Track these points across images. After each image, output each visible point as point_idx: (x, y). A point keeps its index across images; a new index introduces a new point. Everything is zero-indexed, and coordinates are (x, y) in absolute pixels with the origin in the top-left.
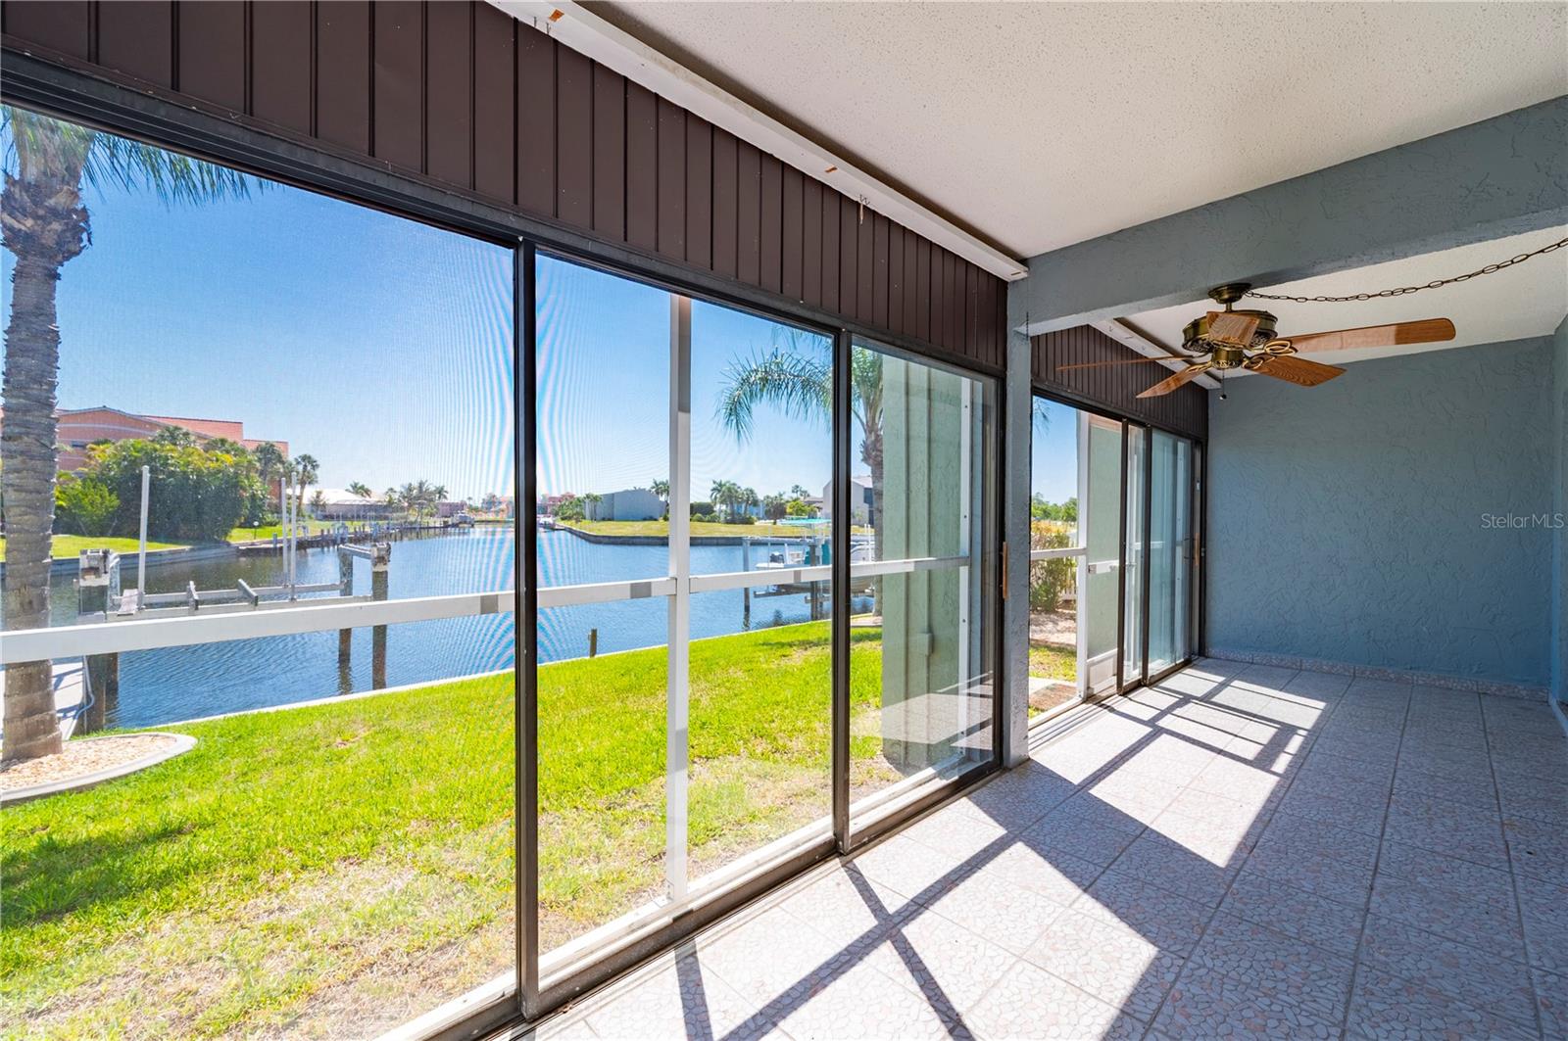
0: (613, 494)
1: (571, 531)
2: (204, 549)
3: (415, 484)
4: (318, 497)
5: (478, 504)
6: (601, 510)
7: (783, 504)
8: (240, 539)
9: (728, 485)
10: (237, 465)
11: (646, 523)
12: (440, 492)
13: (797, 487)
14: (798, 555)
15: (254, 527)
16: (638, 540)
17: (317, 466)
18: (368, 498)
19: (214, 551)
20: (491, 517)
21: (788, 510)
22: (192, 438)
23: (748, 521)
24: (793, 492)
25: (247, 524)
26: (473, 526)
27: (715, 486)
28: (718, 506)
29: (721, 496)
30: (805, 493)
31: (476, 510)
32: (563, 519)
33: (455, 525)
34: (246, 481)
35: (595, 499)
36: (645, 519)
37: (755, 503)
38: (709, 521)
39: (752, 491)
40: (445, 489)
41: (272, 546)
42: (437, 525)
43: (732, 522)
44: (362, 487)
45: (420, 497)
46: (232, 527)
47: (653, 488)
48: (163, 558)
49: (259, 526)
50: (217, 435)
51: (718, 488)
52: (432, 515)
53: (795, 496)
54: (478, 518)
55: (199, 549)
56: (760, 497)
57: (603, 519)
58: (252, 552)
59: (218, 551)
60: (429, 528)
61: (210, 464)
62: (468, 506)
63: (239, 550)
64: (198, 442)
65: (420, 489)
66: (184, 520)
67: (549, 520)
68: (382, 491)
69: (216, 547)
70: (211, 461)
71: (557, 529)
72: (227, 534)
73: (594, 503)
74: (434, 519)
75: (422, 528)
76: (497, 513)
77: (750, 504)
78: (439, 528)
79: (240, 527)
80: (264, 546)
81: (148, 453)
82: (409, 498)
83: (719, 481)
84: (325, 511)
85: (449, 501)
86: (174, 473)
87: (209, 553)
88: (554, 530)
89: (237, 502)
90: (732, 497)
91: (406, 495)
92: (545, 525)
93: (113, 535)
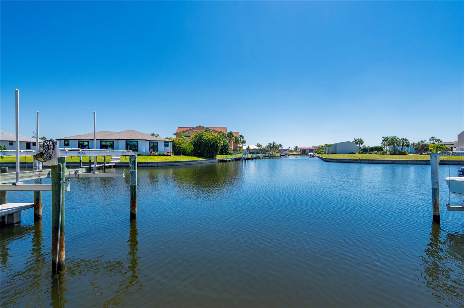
0: (336, 144)
1: (319, 157)
2: (209, 160)
3: (272, 143)
4: (248, 147)
5: (293, 149)
6: (331, 150)
7: (426, 146)
8: (219, 157)
9: (391, 138)
10: (218, 136)
11: (351, 154)
12: (280, 145)
13: (433, 138)
15: (223, 154)
17: (244, 138)
18: (261, 148)
19: (212, 161)
20: (295, 153)
21: (430, 148)
23: (404, 154)
24: (430, 140)
25: (221, 153)
26: (289, 156)
27: (383, 139)
28: (386, 147)
29: (387, 143)
30: (439, 141)
31: (291, 151)
32: (318, 154)
33: (283, 156)
34: (219, 141)
35: (329, 146)
36: (350, 153)
37: (408, 146)
38: (380, 154)
39: (406, 140)
40: (282, 145)
41: (226, 160)
42: (278, 155)
43: (394, 154)
44: (260, 145)
45: (273, 147)
46: (217, 154)
47: (354, 142)
48: (198, 162)
49: (225, 154)
50: (219, 130)
51: (385, 140)
52: (278, 153)
53: (432, 142)
54: (290, 154)
55: (208, 160)
56: (411, 143)
57: (332, 153)
58: (222, 161)
59: (213, 161)
60: (275, 156)
61: (212, 137)
62: (289, 150)
63: (219, 161)
64: (213, 131)
65: (273, 144)
66: (206, 152)
67: (312, 154)
68: (264, 145)
69: (213, 160)
70: (212, 136)
71: (315, 157)
72: (216, 156)
73: (329, 147)
74: (278, 154)
75: (273, 156)
76: (297, 152)
77: (405, 146)
78: (279, 156)
79: (219, 154)
80: (225, 160)
81: (200, 135)
82: (270, 147)
83: (385, 136)
84: (250, 151)
85: (283, 149)
86: (204, 139)
87: (211, 162)
88: (314, 157)
89: (217, 147)
90: (395, 143)
91: (270, 146)
92: (310, 155)
93: (193, 156)
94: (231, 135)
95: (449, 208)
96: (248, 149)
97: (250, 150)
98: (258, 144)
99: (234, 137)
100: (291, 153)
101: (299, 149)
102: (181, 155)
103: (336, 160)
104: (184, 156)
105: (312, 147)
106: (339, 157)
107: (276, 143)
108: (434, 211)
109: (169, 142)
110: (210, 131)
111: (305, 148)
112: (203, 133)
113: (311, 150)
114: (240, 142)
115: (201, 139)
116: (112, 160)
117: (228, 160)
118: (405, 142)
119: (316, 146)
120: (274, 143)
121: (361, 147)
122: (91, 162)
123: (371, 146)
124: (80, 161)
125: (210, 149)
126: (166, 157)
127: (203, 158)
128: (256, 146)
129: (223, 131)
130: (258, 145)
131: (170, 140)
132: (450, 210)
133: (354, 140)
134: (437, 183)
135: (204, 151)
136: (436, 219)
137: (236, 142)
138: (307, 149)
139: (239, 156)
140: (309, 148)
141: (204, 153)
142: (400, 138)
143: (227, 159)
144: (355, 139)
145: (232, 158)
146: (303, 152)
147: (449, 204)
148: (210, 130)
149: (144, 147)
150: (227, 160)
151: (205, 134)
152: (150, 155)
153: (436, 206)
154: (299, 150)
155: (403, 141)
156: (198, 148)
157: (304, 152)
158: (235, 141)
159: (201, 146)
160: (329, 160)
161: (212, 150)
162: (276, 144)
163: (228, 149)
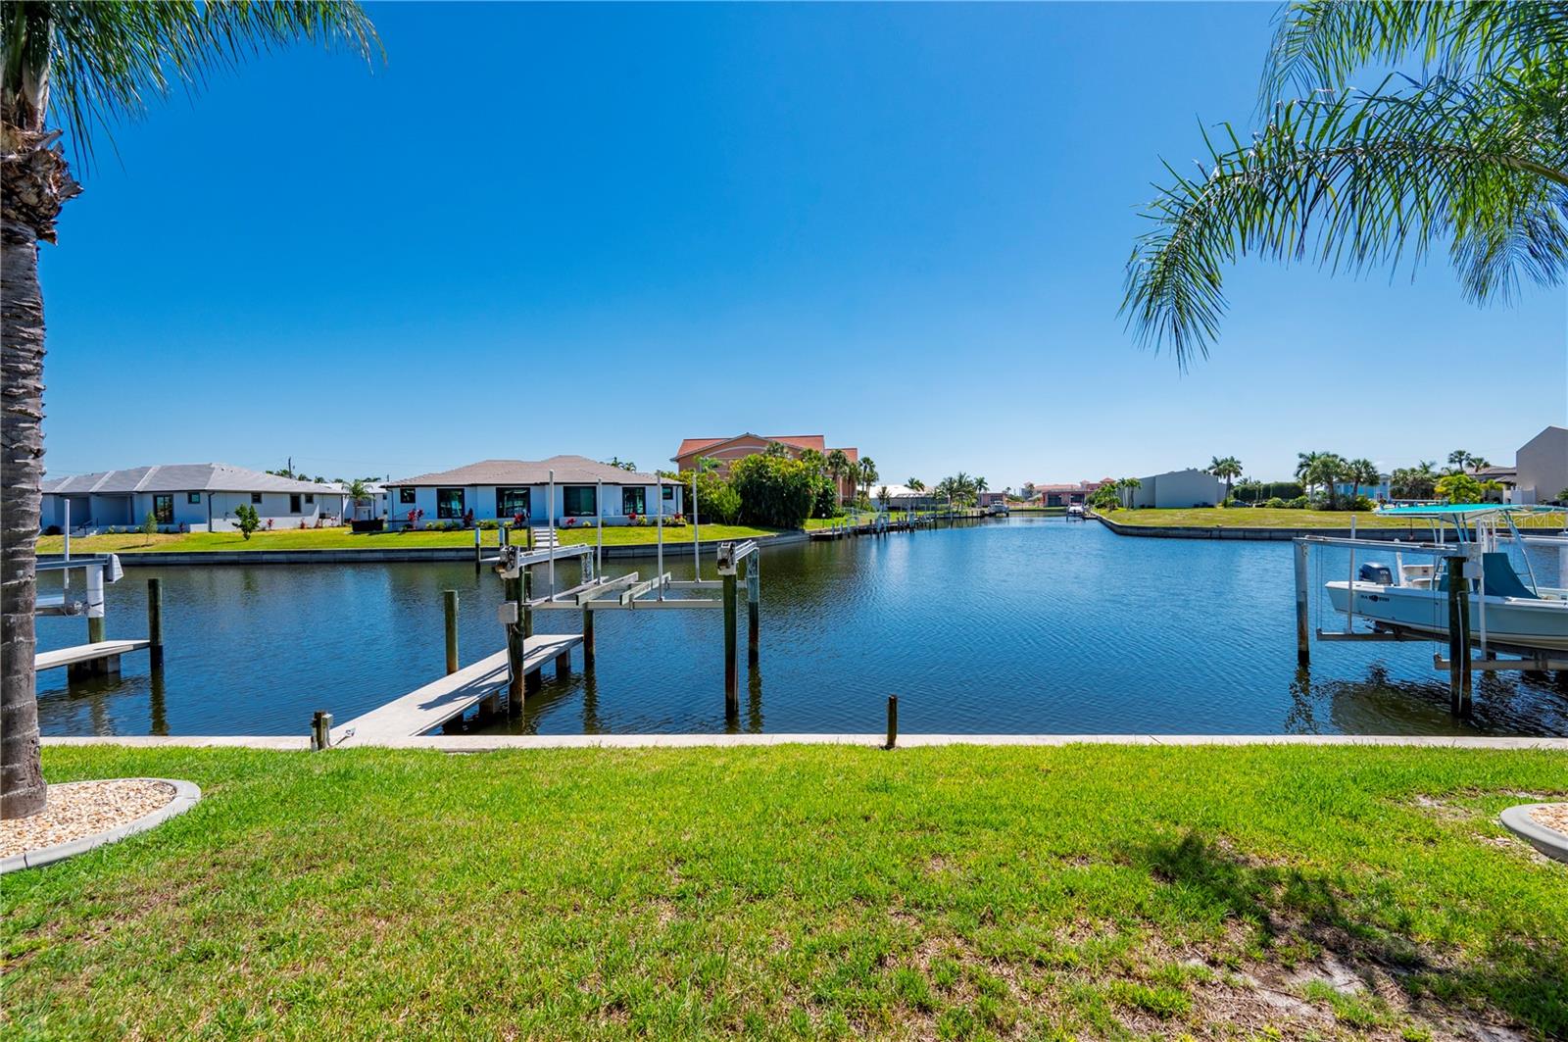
0: (1154, 478)
1: (1102, 521)
2: (787, 535)
3: (956, 477)
4: (884, 492)
5: (1018, 493)
6: (1140, 496)
7: (1429, 480)
8: (812, 527)
9: (1322, 458)
10: (807, 469)
11: (1197, 510)
12: (981, 483)
13: (1461, 453)
14: (1425, 571)
15: (822, 518)
16: (1174, 532)
17: (874, 466)
18: (921, 492)
19: (793, 537)
20: (1026, 506)
21: (1439, 488)
22: (785, 450)
23: (1361, 507)
24: (1452, 461)
25: (817, 515)
26: (1008, 515)
27: (1302, 460)
28: (1309, 487)
29: (1311, 474)
30: (1478, 463)
31: (1013, 499)
32: (1098, 507)
33: (991, 515)
34: (812, 482)
35: (1132, 484)
36: (1196, 506)
37: (1373, 480)
38: (1292, 507)
39: (1366, 464)
40: (985, 481)
41: (831, 533)
42: (975, 515)
43: (1331, 508)
44: (917, 483)
45: (959, 489)
46: (806, 517)
49: (825, 518)
50: (806, 448)
51: (1307, 462)
52: (973, 506)
53: (1455, 467)
54: (1012, 507)
55: (783, 536)
57: (1143, 507)
58: (820, 538)
59: (797, 537)
60: (967, 517)
61: (791, 469)
62: (1006, 495)
63: (811, 536)
64: (790, 453)
65: (960, 482)
66: (777, 513)
67: (1079, 508)
68: (931, 484)
69: (796, 534)
70: (792, 466)
71: (1088, 519)
72: (802, 523)
73: (1131, 489)
74: (973, 509)
75: (960, 518)
76: (1034, 502)
77: (1363, 483)
78: (977, 517)
79: (812, 517)
80: (827, 533)
81: (757, 464)
82: (951, 490)
83: (1308, 453)
84: (888, 503)
85: (988, 492)
86: (770, 477)
87: (791, 539)
88: (1085, 519)
89: (808, 498)
90: (1332, 474)
91: (948, 487)
92: (1075, 514)
93: (741, 524)
94: (837, 459)
95: (1321, 637)
96: (883, 497)
97: (888, 499)
98: (913, 480)
99: (847, 465)
100: (1014, 504)
101: (1039, 492)
102: (709, 523)
103: (1149, 532)
104: (719, 527)
105: (1080, 485)
106: (1160, 520)
107: (968, 476)
108: (1300, 644)
109: (675, 488)
110: (782, 451)
111: (1056, 489)
112: (765, 457)
113: (1078, 497)
114: (864, 479)
115: (761, 476)
116: (539, 541)
117: (836, 533)
118: (1363, 470)
119: (1091, 482)
120: (961, 477)
121: (1235, 484)
122: (481, 547)
123: (1265, 482)
124: (477, 545)
125: (789, 505)
126: (672, 529)
127: (772, 531)
128: (906, 486)
129: (814, 450)
130: (911, 482)
131: (677, 482)
132: (1322, 640)
134: (1305, 593)
135: (769, 508)
136: (1304, 657)
137: (852, 479)
138: (1064, 493)
139: (865, 519)
140: (1069, 489)
141: (770, 514)
142: (1350, 460)
143: (835, 530)
144: (1214, 458)
145: (846, 528)
146: (1053, 503)
147: (1320, 630)
148: (782, 448)
149: (610, 504)
150: (833, 536)
151: (772, 460)
152: (630, 525)
153: (1302, 635)
154: (1040, 495)
155: (1357, 468)
156: (752, 500)
157: (1055, 501)
158: (849, 477)
159: (760, 497)
160: (1129, 530)
161: (794, 508)
162: (969, 479)
163: (832, 500)
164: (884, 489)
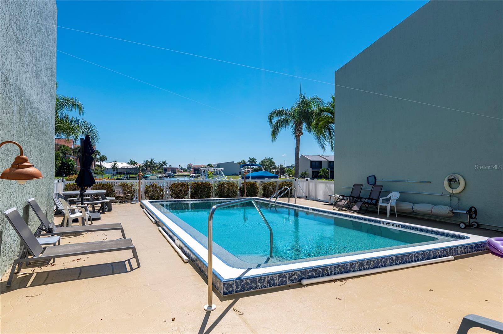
3: (150, 161)
11: (234, 176)
20: (186, 173)
33: (166, 177)
44: (134, 162)
45: (150, 165)
54: (179, 174)
84: (117, 170)
91: (146, 165)
96: (114, 168)
97: (117, 169)
98: (131, 160)
100: (180, 172)
107: (155, 160)
120: (152, 160)
128: (128, 163)
130: (131, 161)
133: (249, 160)
157: (197, 172)
162: (155, 162)
164: (115, 164)
